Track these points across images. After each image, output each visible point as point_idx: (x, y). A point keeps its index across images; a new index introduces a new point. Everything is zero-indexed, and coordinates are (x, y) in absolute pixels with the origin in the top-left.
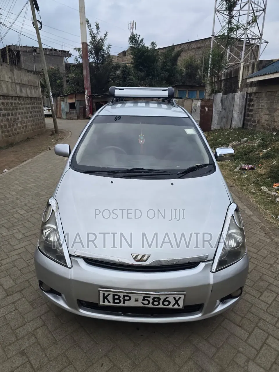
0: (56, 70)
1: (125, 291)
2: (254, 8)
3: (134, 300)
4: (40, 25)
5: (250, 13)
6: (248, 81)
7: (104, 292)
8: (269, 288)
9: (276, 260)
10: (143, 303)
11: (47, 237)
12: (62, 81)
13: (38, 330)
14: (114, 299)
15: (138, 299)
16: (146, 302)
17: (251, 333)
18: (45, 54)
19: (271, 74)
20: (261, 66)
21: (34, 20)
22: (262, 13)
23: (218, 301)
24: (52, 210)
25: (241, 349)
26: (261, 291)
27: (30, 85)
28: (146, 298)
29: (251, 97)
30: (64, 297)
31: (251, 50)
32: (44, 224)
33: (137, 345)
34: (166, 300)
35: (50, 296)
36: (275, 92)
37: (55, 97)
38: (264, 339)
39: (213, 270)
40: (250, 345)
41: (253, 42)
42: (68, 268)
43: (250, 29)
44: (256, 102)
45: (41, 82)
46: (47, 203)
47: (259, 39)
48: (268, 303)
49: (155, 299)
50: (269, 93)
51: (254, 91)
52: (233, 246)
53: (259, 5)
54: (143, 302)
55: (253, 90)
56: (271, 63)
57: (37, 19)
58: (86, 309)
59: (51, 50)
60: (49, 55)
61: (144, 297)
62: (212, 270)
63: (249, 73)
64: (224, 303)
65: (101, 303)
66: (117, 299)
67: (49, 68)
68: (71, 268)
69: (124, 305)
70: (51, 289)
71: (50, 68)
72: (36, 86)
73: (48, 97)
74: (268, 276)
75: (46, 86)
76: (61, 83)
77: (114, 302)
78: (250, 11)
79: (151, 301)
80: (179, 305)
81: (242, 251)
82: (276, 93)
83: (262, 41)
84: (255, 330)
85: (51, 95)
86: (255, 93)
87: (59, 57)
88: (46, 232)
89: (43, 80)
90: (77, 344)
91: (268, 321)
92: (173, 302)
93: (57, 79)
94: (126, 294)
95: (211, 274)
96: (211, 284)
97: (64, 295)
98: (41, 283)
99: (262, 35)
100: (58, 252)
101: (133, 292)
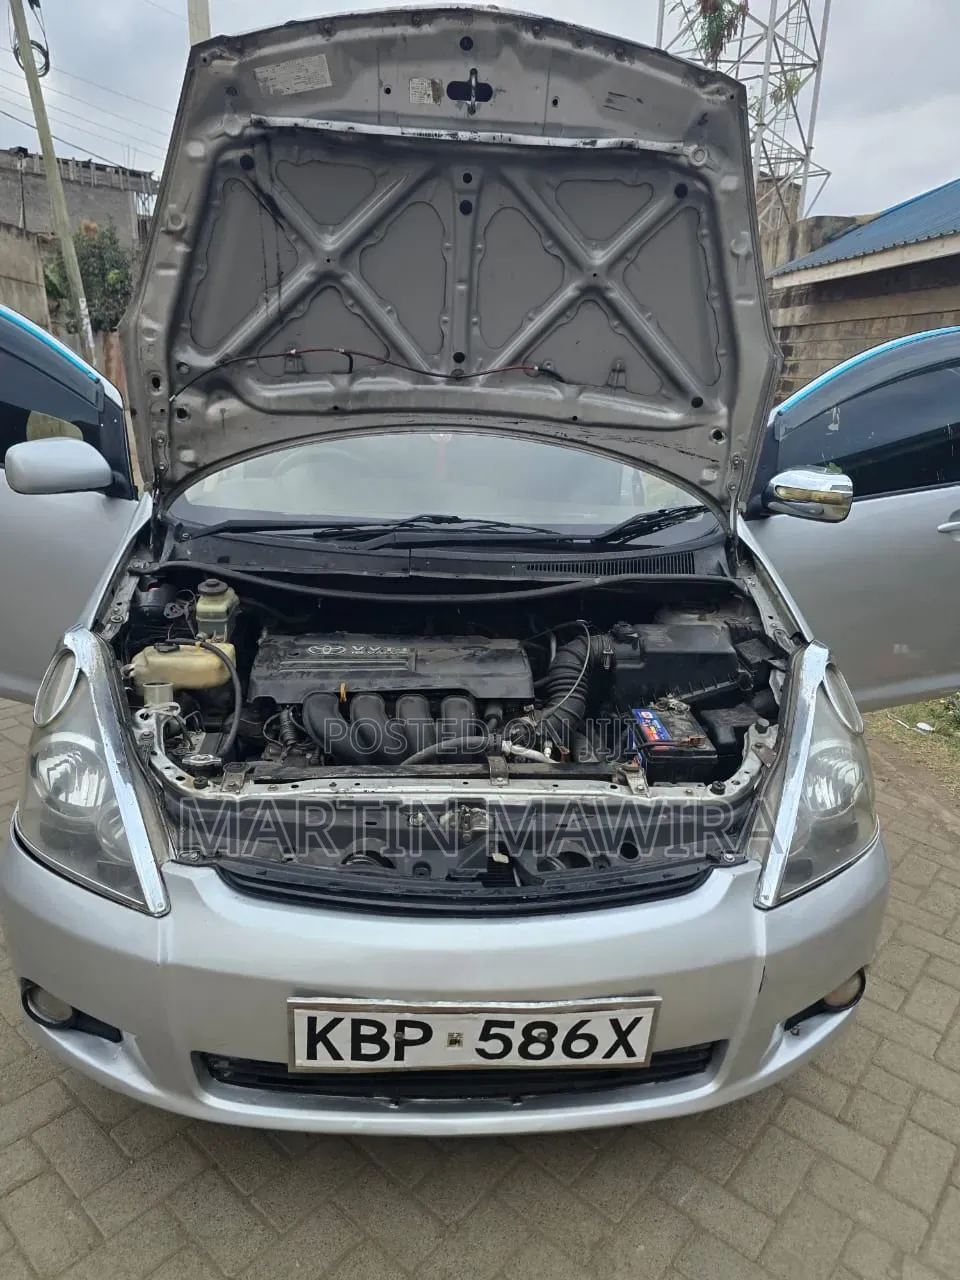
0: (103, 236)
1: (407, 1001)
2: (784, 56)
3: (445, 1039)
4: (43, 60)
5: (771, 74)
6: (777, 284)
7: (312, 1013)
8: (931, 970)
9: (939, 871)
10: (482, 1052)
11: (57, 790)
12: (127, 274)
13: (18, 1194)
14: (357, 1039)
15: (459, 1034)
16: (495, 1046)
17: (891, 1148)
18: (62, 179)
19: (856, 258)
20: (819, 235)
21: (19, 39)
22: (811, 74)
23: (778, 1029)
24: (76, 672)
25: (864, 1215)
26: (905, 984)
27: (6, 278)
28: (494, 1031)
29: (788, 341)
30: (135, 1044)
31: (775, 198)
32: (45, 730)
33: (453, 1228)
34: (579, 1032)
35: (71, 1046)
36: (868, 323)
37: (101, 333)
38: (946, 1169)
39: (766, 898)
40: (894, 1195)
41: (782, 171)
42: (150, 914)
43: (771, 127)
44: (803, 357)
45: (46, 277)
46: (58, 646)
47: (802, 160)
48: (938, 1027)
49: (535, 1033)
50: (849, 327)
51: (797, 321)
52: (829, 806)
53: (800, 47)
54: (483, 1045)
55: (793, 316)
56: (850, 228)
57: (31, 38)
58: (233, 1090)
59: (84, 167)
60: (78, 182)
61: (489, 1024)
62: (762, 900)
63: (778, 260)
64: (797, 1034)
65: (302, 1062)
66: (370, 1039)
67: (80, 229)
68: (163, 915)
69: (399, 1064)
70: (77, 1014)
71: (83, 227)
72: (28, 282)
73: (76, 331)
74: (920, 927)
75: (65, 292)
76: (122, 282)
77: (357, 1055)
78: (772, 67)
79: (517, 1040)
80: (630, 1053)
81: (862, 822)
82: (871, 327)
83: (812, 168)
84: (907, 1134)
85: (86, 316)
86: (800, 328)
87: (115, 193)
88: (49, 770)
89: (57, 269)
90: (194, 1246)
91: (946, 1096)
92: (608, 1038)
93: (108, 266)
94: (408, 1016)
95: (760, 917)
96: (761, 958)
97: (133, 1037)
98: (30, 991)
99: (811, 148)
100: (104, 849)
101: (440, 1004)
